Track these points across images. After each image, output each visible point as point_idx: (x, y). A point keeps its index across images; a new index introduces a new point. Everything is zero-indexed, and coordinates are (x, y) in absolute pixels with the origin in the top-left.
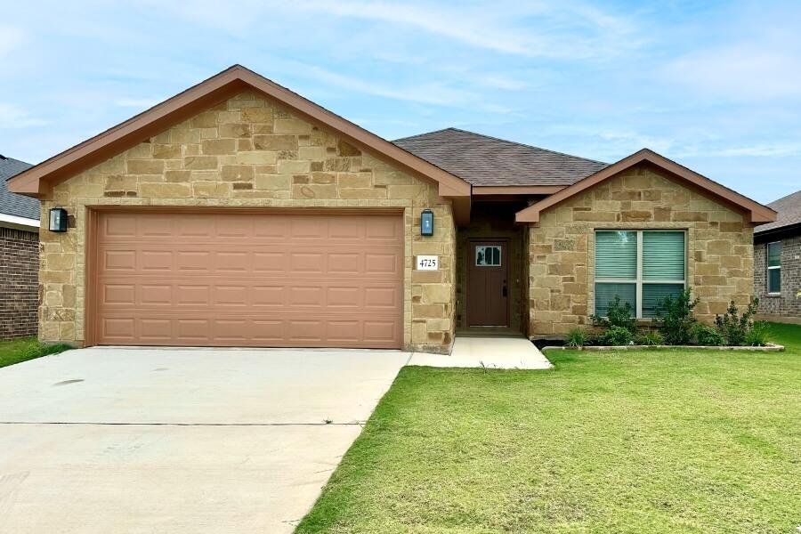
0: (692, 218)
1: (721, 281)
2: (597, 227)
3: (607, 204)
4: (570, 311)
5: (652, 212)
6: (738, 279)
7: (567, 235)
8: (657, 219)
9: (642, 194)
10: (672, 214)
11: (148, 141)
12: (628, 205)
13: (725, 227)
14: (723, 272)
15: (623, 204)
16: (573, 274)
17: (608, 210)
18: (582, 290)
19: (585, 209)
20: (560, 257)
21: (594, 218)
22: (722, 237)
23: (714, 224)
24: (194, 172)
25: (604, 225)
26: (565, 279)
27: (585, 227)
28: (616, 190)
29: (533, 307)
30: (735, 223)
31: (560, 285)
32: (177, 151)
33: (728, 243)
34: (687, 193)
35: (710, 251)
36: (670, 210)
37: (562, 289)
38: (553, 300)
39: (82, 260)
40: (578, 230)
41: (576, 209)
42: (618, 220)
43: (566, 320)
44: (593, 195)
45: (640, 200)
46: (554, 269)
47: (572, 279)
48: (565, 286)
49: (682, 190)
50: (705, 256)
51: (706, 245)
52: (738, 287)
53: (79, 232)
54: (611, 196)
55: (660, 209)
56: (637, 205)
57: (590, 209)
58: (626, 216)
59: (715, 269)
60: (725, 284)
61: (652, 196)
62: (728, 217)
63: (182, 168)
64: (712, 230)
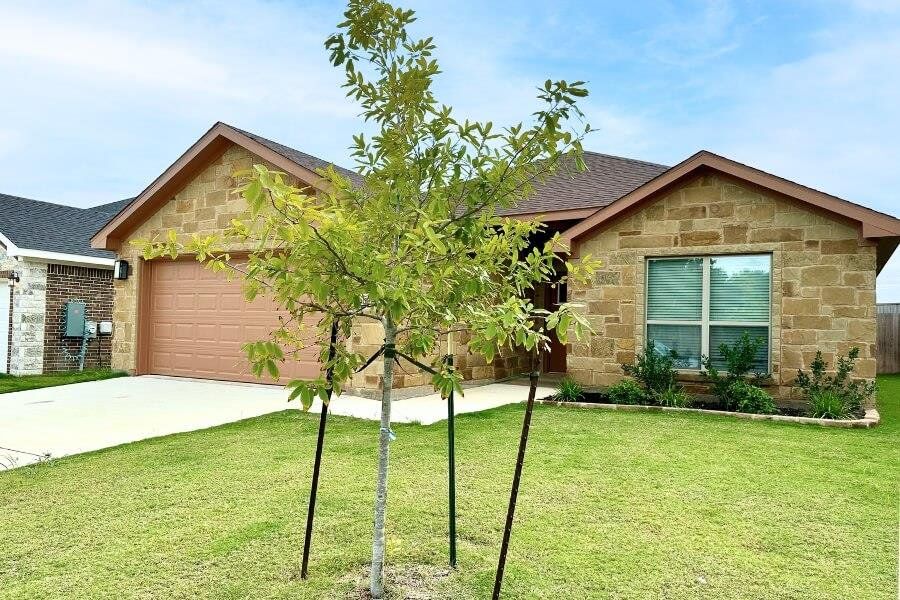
0: (777, 237)
1: (824, 323)
2: (648, 254)
3: (662, 226)
4: (614, 358)
5: (721, 232)
6: (849, 320)
7: (611, 267)
8: (727, 241)
9: (708, 210)
10: (749, 233)
11: (174, 199)
12: (687, 225)
13: (829, 247)
14: (826, 310)
15: (683, 223)
16: (617, 313)
17: (663, 233)
18: (628, 333)
19: (634, 233)
20: (602, 292)
21: (644, 244)
22: (825, 261)
23: (811, 244)
24: (201, 223)
25: (657, 251)
26: (608, 320)
27: (633, 255)
28: (673, 207)
29: (570, 352)
30: (844, 242)
31: (603, 327)
32: (191, 205)
33: (834, 269)
34: (771, 204)
35: (805, 282)
36: (746, 228)
37: (604, 331)
38: (594, 343)
39: (134, 302)
40: (625, 259)
41: (622, 234)
42: (676, 244)
43: (608, 370)
44: (643, 215)
45: (705, 217)
46: (595, 308)
47: (617, 320)
48: (608, 327)
49: (764, 200)
50: (798, 288)
51: (800, 273)
52: (851, 332)
53: (134, 278)
54: (666, 214)
55: (731, 227)
56: (700, 225)
57: (639, 233)
58: (686, 239)
59: (812, 306)
60: (828, 327)
61: (719, 212)
62: (834, 233)
63: (193, 220)
64: (808, 252)
